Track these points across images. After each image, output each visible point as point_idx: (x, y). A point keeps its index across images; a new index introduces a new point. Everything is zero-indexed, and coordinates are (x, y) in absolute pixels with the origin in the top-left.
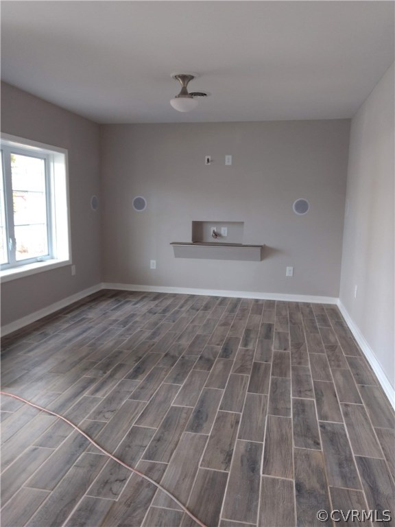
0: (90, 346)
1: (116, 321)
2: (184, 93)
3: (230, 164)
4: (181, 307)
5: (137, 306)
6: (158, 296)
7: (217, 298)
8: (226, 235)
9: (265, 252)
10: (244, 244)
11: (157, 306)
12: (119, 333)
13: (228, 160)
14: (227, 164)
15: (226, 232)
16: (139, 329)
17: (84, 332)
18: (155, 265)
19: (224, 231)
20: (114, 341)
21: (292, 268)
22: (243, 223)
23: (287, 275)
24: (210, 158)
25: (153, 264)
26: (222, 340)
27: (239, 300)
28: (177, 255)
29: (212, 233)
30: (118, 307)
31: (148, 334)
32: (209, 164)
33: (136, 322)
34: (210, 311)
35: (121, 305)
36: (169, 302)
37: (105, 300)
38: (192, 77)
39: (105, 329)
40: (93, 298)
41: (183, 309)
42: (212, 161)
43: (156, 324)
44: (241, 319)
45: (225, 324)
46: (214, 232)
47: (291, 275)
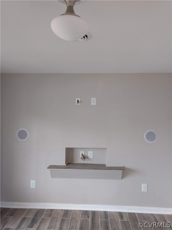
3: (95, 104)
8: (92, 157)
9: (124, 171)
13: (94, 101)
14: (92, 104)
15: (92, 155)
18: (34, 184)
19: (90, 154)
21: (146, 185)
22: (106, 148)
23: (142, 191)
24: (79, 99)
25: (33, 184)
28: (53, 176)
29: (81, 156)
32: (79, 104)
42: (81, 102)
46: (82, 155)
47: (146, 191)
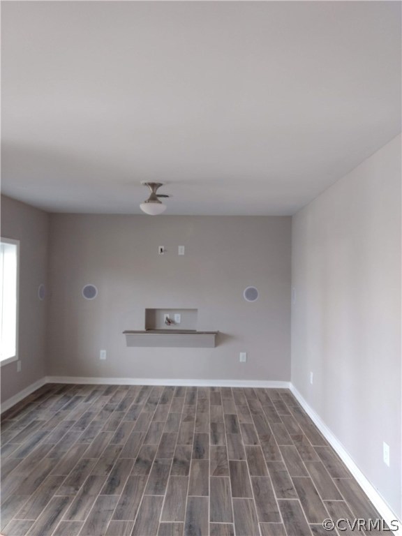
0: (51, 457)
1: (72, 422)
2: (154, 198)
3: (183, 254)
4: (138, 401)
5: (90, 402)
6: (110, 389)
7: (171, 388)
8: (179, 322)
9: (219, 338)
10: (198, 331)
11: (111, 401)
12: (79, 437)
13: (181, 250)
14: (180, 253)
15: (180, 318)
16: (100, 431)
17: (39, 439)
18: (105, 355)
19: (177, 318)
20: (77, 448)
21: (245, 354)
22: (196, 310)
23: (241, 361)
24: (163, 248)
25: (103, 355)
26: (191, 438)
27: (194, 388)
28: (129, 344)
29: (165, 320)
30: (69, 405)
31: (111, 436)
32: (163, 253)
33: (94, 423)
34: (170, 404)
35: (72, 402)
36: (123, 395)
37: (52, 397)
38: (161, 185)
39: (62, 433)
40: (38, 395)
41: (141, 403)
42: (165, 250)
43: (116, 423)
44: (202, 412)
45: (189, 419)
46: (167, 319)
47: (245, 361)
